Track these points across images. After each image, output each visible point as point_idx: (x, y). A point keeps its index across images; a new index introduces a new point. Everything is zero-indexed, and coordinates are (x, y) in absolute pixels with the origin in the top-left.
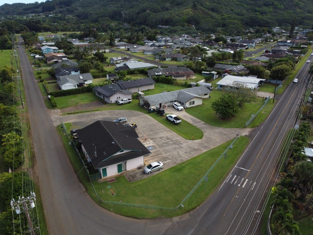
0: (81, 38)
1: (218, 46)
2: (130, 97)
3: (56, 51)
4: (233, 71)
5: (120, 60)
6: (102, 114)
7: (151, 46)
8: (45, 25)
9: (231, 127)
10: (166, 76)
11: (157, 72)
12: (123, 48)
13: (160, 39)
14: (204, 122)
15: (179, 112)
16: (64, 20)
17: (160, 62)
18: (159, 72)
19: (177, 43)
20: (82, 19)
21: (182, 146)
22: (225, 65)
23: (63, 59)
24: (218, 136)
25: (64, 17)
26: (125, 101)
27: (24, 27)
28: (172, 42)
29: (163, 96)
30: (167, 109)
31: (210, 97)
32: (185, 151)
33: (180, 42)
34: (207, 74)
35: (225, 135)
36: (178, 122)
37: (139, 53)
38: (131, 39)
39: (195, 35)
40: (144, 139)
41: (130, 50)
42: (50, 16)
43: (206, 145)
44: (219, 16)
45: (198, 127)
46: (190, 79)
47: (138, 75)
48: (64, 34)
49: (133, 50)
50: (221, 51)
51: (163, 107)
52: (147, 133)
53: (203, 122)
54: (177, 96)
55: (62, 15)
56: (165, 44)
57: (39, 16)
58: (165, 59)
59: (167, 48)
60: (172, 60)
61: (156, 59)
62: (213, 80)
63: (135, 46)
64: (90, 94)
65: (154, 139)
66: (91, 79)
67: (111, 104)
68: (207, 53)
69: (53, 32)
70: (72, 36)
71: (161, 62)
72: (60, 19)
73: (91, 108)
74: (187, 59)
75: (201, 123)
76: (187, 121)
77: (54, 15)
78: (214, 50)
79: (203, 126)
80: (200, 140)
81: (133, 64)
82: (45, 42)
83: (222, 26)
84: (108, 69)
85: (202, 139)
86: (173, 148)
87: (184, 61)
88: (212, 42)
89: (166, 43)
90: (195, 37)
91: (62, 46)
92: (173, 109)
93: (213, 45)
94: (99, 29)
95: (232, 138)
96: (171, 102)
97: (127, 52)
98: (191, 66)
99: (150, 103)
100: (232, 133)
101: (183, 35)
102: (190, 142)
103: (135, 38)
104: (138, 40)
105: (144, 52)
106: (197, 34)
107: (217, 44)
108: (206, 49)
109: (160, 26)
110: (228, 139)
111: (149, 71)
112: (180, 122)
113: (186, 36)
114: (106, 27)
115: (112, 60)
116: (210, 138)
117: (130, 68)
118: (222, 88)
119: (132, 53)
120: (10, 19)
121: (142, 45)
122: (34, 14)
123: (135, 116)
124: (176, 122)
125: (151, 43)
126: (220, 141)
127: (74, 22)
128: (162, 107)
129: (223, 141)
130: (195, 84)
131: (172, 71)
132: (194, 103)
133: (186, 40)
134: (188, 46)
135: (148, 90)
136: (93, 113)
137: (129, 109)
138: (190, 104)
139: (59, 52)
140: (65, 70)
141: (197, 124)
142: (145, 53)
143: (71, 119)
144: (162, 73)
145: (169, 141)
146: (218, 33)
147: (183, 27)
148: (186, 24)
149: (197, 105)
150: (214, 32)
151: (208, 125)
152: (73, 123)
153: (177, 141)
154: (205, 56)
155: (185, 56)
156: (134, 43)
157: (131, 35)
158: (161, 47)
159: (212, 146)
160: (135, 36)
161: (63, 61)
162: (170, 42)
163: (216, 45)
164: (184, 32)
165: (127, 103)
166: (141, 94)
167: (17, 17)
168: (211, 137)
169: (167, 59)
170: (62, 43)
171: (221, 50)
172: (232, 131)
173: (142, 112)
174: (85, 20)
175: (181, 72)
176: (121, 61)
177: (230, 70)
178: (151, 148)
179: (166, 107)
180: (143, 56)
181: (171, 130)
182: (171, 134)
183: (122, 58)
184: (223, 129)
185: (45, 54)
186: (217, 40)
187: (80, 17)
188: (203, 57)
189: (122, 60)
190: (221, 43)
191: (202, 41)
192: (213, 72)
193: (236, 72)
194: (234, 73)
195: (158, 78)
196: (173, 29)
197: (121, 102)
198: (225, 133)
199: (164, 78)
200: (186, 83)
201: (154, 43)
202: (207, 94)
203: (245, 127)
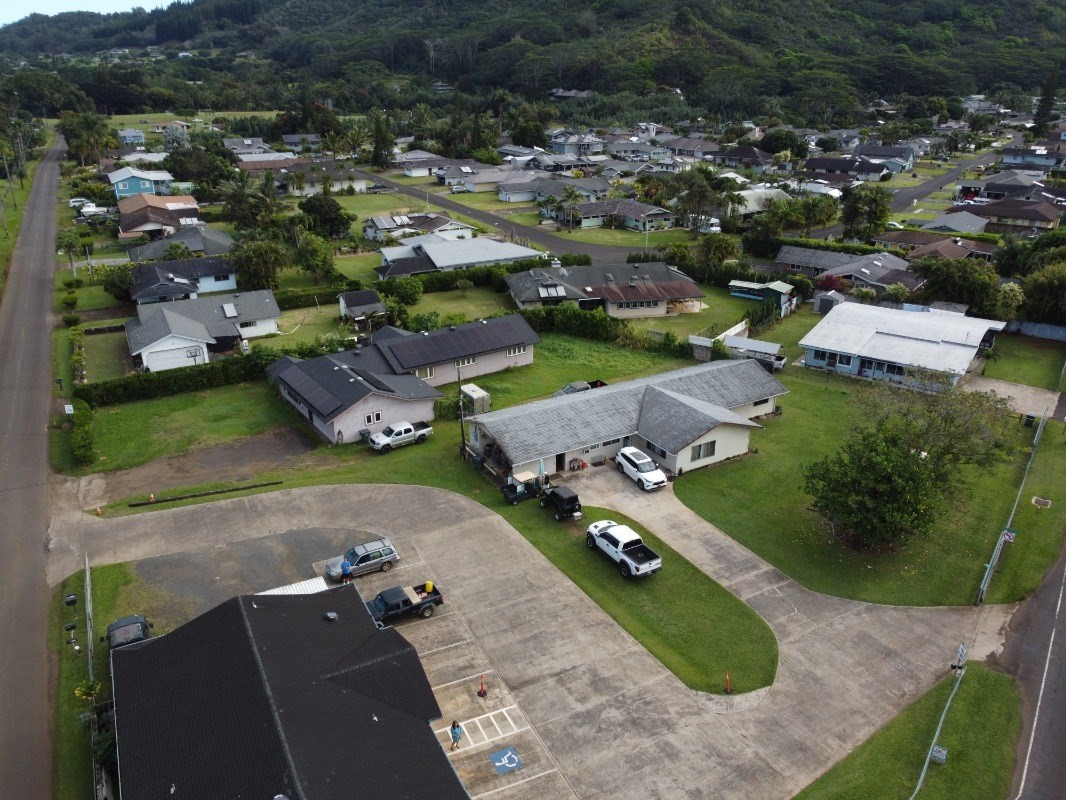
0: (273, 135)
1: (776, 168)
2: (426, 412)
3: (163, 189)
4: (857, 278)
5: (402, 226)
6: (290, 510)
7: (527, 166)
8: (159, 88)
9: (905, 600)
10: (583, 304)
11: (546, 287)
12: (423, 173)
13: (561, 140)
14: (771, 567)
15: (649, 497)
16: (230, 69)
17: (557, 234)
18: (555, 286)
19: (622, 154)
20: (292, 67)
21: (671, 738)
22: (820, 253)
23: (184, 221)
24: (850, 661)
25: (230, 61)
26: (399, 434)
27: (76, 96)
28: (604, 153)
29: (571, 414)
30: (593, 475)
31: (777, 410)
32: (691, 786)
33: (633, 152)
34: (750, 291)
35: (889, 654)
36: (645, 568)
37: (482, 195)
38: (453, 139)
39: (687, 123)
40: (475, 689)
41: (447, 181)
42: (181, 55)
43: (798, 731)
44: (767, 57)
45: (745, 596)
46: (682, 315)
47: (468, 293)
48: (216, 122)
49: (459, 184)
50: (793, 192)
51: (572, 469)
52: (490, 643)
53: (766, 567)
54: (635, 415)
55: (222, 53)
56: (579, 159)
57: (146, 54)
58: (579, 223)
59: (586, 175)
60: (606, 225)
61: (544, 223)
62: (778, 320)
63: (466, 169)
64: (259, 389)
65: (526, 683)
66: (269, 317)
67: (337, 445)
68: (740, 201)
69: (179, 114)
70: (242, 129)
71: (564, 234)
72: (215, 66)
73: (245, 469)
74: (664, 223)
75: (755, 567)
76: (688, 556)
77: (196, 52)
78: (768, 185)
79: (767, 588)
80: (763, 691)
81: (451, 248)
82: (143, 148)
83: (778, 90)
84: (350, 264)
85: (776, 685)
86: (629, 760)
87: (652, 233)
88: (754, 153)
89: (583, 158)
90: (685, 132)
91: (193, 166)
92: (615, 476)
93: (758, 164)
94: (347, 100)
95: (927, 680)
96: (605, 444)
97: (437, 189)
98: (683, 258)
99: (512, 454)
100: (921, 641)
101: (643, 125)
102: (714, 705)
103: (469, 136)
104: (479, 142)
105: (497, 192)
106: (694, 120)
107: (771, 160)
108: (734, 180)
109: (561, 92)
110: (909, 687)
111: (512, 279)
112: (654, 571)
113: (653, 127)
114: (370, 94)
115: (370, 227)
116: (817, 680)
117: (439, 263)
118: (823, 363)
119: (454, 193)
120: (44, 67)
121: (493, 162)
122: (127, 51)
123: (444, 521)
124: (638, 569)
125: (528, 154)
126: (866, 702)
127: (262, 77)
128: (567, 467)
129: (882, 704)
130: (707, 342)
131: (607, 279)
132: (711, 448)
133: (654, 143)
134: (664, 169)
135: (508, 370)
136: (245, 499)
137: (411, 478)
138: (696, 456)
139: (174, 193)
140: (171, 276)
141: (740, 578)
142: (502, 197)
143: (136, 539)
144: (566, 289)
145: (604, 699)
146: (771, 117)
147: (642, 94)
148: (652, 84)
149: (728, 459)
150: (752, 113)
151: (789, 586)
152: (141, 565)
153: (647, 703)
154: (733, 211)
155: (656, 210)
156: (462, 156)
157: (454, 126)
158: (564, 173)
159: (834, 743)
160: (468, 127)
161: (179, 228)
162: (596, 153)
163: (769, 163)
164: (644, 113)
165: (409, 445)
166: (475, 396)
167: (69, 60)
168: (819, 672)
169: (585, 223)
170: (191, 156)
171: (794, 185)
172: (920, 629)
173: (476, 498)
174: (302, 71)
175: (645, 283)
176: (408, 230)
177: (845, 277)
178: (511, 760)
179: (584, 466)
180: (493, 209)
181: (612, 621)
182: (610, 645)
183: (410, 218)
184: (868, 610)
185: (122, 198)
186: (771, 145)
187: (284, 61)
188: (726, 213)
189: (409, 226)
190: (786, 156)
191: (715, 147)
192: (778, 286)
193: (873, 286)
194: (864, 290)
195: (549, 313)
196: (605, 103)
197: (382, 440)
198: (884, 641)
199: (576, 316)
200: (669, 338)
201: (540, 158)
202: (766, 401)
203: (975, 600)
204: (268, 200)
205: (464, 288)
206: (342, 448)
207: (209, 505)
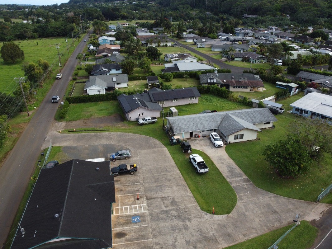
0: (150, 28)
1: (314, 43)
2: (157, 115)
3: (112, 43)
4: (324, 84)
5: (176, 57)
6: (109, 138)
7: (225, 40)
8: (124, 13)
9: (289, 196)
10: (222, 86)
11: (210, 79)
12: (191, 41)
13: (238, 32)
14: (247, 177)
15: (216, 149)
16: (146, 7)
17: (225, 62)
18: (213, 79)
19: (259, 37)
20: (164, 7)
21: (188, 224)
22: (314, 74)
23: (114, 53)
24: (260, 212)
25: (147, 5)
26: (146, 120)
27: (100, 15)
28: (252, 36)
29: (198, 120)
30: (201, 140)
31: (273, 127)
32: (188, 239)
33: (264, 36)
34: (283, 86)
35: (275, 212)
36: (202, 171)
37: (207, 49)
38: (203, 30)
39: (286, 27)
40: (136, 197)
41: (197, 44)
42: (133, 3)
43: (231, 230)
44: (325, 4)
45: (233, 185)
46: (255, 92)
47: (188, 79)
48: (137, 23)
49: (201, 45)
50: (314, 52)
51: (195, 137)
52: (147, 185)
53: (245, 177)
54: (219, 123)
55: (145, 3)
56: (243, 38)
57: (123, 3)
58: (234, 59)
59: (243, 43)
60: (243, 61)
61: (223, 58)
62: (289, 96)
63: (204, 40)
64: (115, 103)
65: (152, 198)
66: (125, 82)
67: (129, 121)
68: (291, 54)
69: (127, 21)
70: (143, 26)
71: (228, 63)
72: (142, 6)
73: (102, 125)
74: (263, 61)
75: (241, 176)
76: (220, 170)
77: (137, 2)
78: (305, 49)
79: (242, 183)
80: (225, 216)
82: (114, 31)
83: (327, 16)
84: (155, 68)
85: (231, 215)
86: (172, 227)
87: (258, 63)
88: (307, 38)
89: (244, 38)
90: (285, 30)
91: (122, 37)
92: (208, 141)
93: (307, 42)
94: (177, 17)
95: (285, 223)
96: (207, 131)
97: (193, 46)
98: (262, 73)
99: (175, 130)
100: (289, 210)
101: (271, 27)
102: (207, 217)
103: (208, 29)
104: (211, 31)
105: (211, 48)
106: (289, 26)
107: (313, 41)
108: (294, 47)
109: (246, 15)
110: (277, 224)
111: (201, 76)
112: (205, 172)
113: (274, 28)
114: (185, 15)
115: (166, 57)
116: (245, 215)
117: (180, 69)
118: (298, 113)
119: (198, 48)
120: (96, 6)
121: (214, 38)
122: (119, 2)
123: (149, 147)
124: (200, 171)
125: (226, 36)
126: (259, 226)
127: (154, 10)
128: (194, 136)
129: (264, 228)
130: (257, 102)
131: (232, 78)
132: (242, 136)
133: (272, 33)
134: (270, 43)
135: (189, 104)
136: (98, 133)
137: (146, 133)
138: (236, 137)
139: (115, 44)
140: (103, 68)
141: (234, 179)
142: (212, 49)
143: (66, 141)
144: (217, 80)
145: (173, 208)
146: (320, 25)
147: (275, 16)
148: (279, 13)
149: (248, 141)
150: (313, 23)
151: (250, 184)
152: (65, 147)
153: (186, 212)
154: (288, 58)
155: (260, 56)
156: (204, 36)
157: (204, 26)
158: (236, 43)
159: (241, 236)
160: (208, 27)
161: (112, 54)
162: (250, 36)
163: (311, 42)
164: (273, 23)
165: (149, 124)
166: (173, 111)
167: (103, 4)
168: (247, 213)
169: (236, 59)
170: (122, 34)
171: (314, 50)
172: (290, 206)
173: (162, 142)
174: (167, 8)
175: (245, 80)
176: (177, 59)
177: (318, 83)
178: (137, 219)
179: (199, 137)
180: (208, 53)
181: (186, 185)
182: (183, 192)
183: (178, 55)
184: (275, 197)
185: (101, 45)
186: (314, 36)
187: (162, 5)
188: (285, 58)
189: (177, 57)
190: (319, 40)
191: (293, 35)
192: (293, 85)
193: (329, 87)
194: (325, 88)
195: (208, 87)
196: (260, 20)
197: (141, 121)
198: (275, 208)
199: (217, 89)
200: (245, 99)
201: (229, 37)
202: (269, 123)
203: (316, 201)
204: (137, 47)
205: (186, 78)
206: (130, 122)
207: (88, 134)
